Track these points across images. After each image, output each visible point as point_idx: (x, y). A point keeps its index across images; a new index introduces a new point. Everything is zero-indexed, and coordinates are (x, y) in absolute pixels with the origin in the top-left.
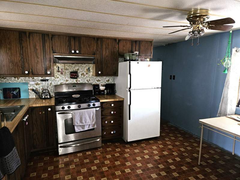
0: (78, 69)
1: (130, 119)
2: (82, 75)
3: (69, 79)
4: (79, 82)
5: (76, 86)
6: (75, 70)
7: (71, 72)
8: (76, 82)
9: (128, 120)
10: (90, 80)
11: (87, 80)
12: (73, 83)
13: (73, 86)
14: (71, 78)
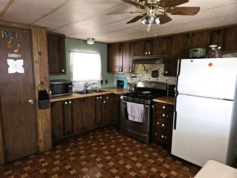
0: (159, 69)
1: (175, 128)
2: (161, 75)
3: (151, 78)
4: (158, 81)
5: (151, 84)
6: (156, 69)
7: (153, 72)
8: (156, 81)
9: (173, 130)
10: (168, 80)
11: (166, 80)
12: (154, 81)
13: (150, 84)
14: (152, 76)
